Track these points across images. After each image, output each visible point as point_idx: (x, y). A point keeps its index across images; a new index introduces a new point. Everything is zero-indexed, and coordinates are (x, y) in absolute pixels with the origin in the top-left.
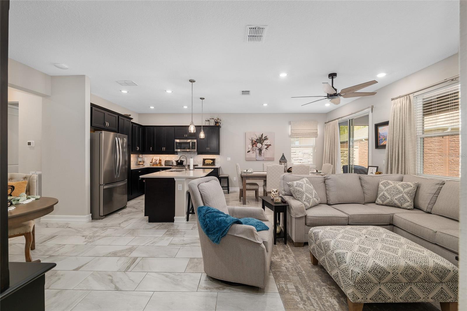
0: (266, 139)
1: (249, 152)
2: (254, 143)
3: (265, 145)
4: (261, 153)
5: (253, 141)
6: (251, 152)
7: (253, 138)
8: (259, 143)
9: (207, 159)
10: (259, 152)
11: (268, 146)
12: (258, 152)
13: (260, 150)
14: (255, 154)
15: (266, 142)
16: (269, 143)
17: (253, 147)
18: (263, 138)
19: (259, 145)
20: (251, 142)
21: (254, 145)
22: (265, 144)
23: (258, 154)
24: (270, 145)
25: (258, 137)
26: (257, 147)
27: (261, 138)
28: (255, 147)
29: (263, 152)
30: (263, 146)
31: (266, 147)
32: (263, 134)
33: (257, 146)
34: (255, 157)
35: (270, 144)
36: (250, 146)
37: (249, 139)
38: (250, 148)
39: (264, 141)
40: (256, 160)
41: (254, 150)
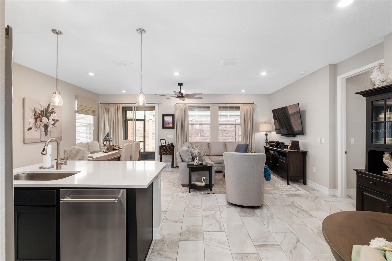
0: (53, 112)
1: (30, 129)
2: (38, 117)
3: (52, 120)
4: (47, 131)
5: (37, 113)
6: (34, 130)
7: (37, 108)
8: (44, 116)
10: (45, 130)
11: (56, 121)
12: (43, 129)
13: (46, 127)
14: (39, 132)
15: (53, 116)
16: (56, 118)
17: (36, 121)
18: (50, 110)
19: (44, 120)
20: (34, 114)
21: (38, 120)
22: (52, 118)
23: (43, 133)
24: (58, 120)
25: (43, 108)
26: (41, 122)
27: (47, 110)
28: (39, 122)
29: (49, 129)
30: (49, 121)
31: (53, 122)
32: (49, 104)
33: (42, 120)
34: (39, 137)
35: (57, 119)
36: (32, 121)
37: (32, 110)
38: (32, 123)
39: (51, 114)
40: (40, 141)
41: (37, 127)
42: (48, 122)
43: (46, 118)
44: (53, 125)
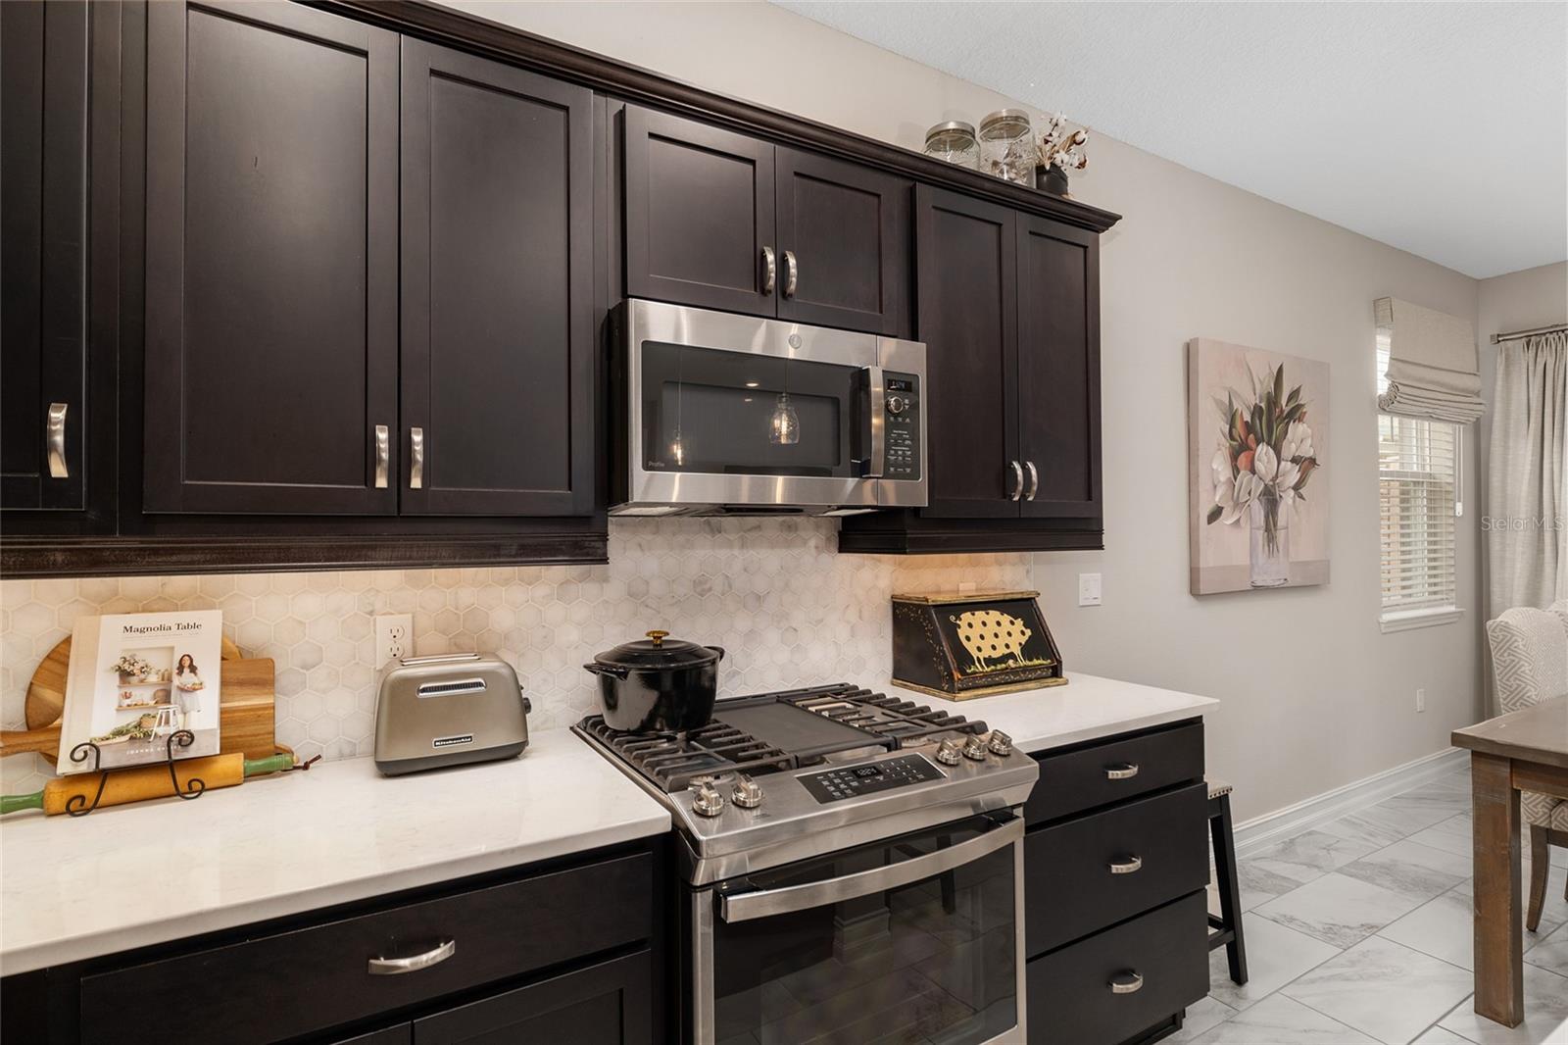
0: (1295, 414)
1: (1215, 514)
2: (1241, 443)
3: (1292, 461)
4: (1275, 525)
5: (1238, 424)
6: (1227, 519)
7: (1238, 395)
8: (1263, 441)
9: (973, 606)
10: (1267, 519)
11: (1305, 468)
12: (1259, 514)
13: (1271, 501)
14: (1245, 533)
15: (1295, 439)
16: (1307, 451)
17: (1236, 470)
18: (1284, 401)
19: (1265, 459)
20: (1228, 427)
21: (1242, 460)
22: (1293, 449)
23: (1260, 535)
24: (1313, 462)
25: (1258, 388)
26: (1254, 472)
27: (1272, 403)
28: (1244, 476)
29: (1283, 510)
30: (1283, 463)
31: (1294, 477)
32: (1281, 367)
33: (1257, 464)
34: (1248, 561)
35: (1311, 453)
36: (1223, 468)
37: (1218, 403)
38: (1223, 479)
39: (1288, 424)
40: (1249, 587)
41: (1241, 501)
42: (1277, 476)
43: (1271, 451)
44: (1296, 488)
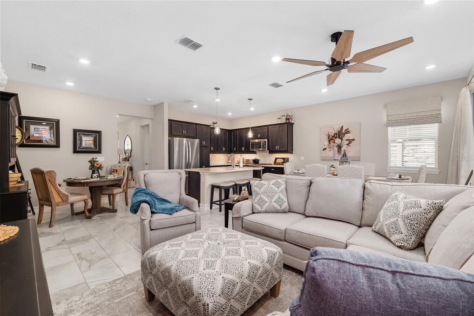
0: (347, 132)
1: (325, 149)
2: (331, 139)
3: (346, 140)
4: (341, 150)
5: (330, 136)
6: (328, 150)
7: (330, 132)
8: (337, 138)
10: (338, 149)
11: (350, 141)
12: (336, 149)
13: (339, 147)
14: (332, 152)
15: (347, 136)
16: (351, 138)
17: (330, 143)
18: (343, 131)
19: (338, 141)
20: (328, 137)
21: (331, 141)
22: (347, 138)
23: (336, 152)
24: (354, 140)
25: (336, 130)
26: (335, 143)
27: (339, 132)
28: (332, 144)
29: (343, 149)
30: (343, 141)
31: (347, 142)
32: (342, 126)
33: (335, 142)
34: (333, 156)
35: (353, 138)
36: (326, 143)
37: (325, 134)
38: (326, 144)
39: (345, 135)
40: (333, 159)
41: (331, 147)
42: (341, 143)
43: (340, 139)
44: (347, 144)
